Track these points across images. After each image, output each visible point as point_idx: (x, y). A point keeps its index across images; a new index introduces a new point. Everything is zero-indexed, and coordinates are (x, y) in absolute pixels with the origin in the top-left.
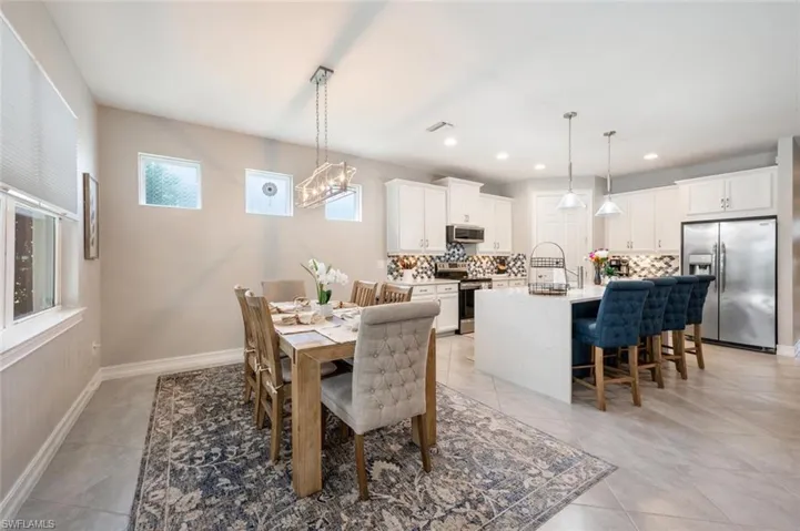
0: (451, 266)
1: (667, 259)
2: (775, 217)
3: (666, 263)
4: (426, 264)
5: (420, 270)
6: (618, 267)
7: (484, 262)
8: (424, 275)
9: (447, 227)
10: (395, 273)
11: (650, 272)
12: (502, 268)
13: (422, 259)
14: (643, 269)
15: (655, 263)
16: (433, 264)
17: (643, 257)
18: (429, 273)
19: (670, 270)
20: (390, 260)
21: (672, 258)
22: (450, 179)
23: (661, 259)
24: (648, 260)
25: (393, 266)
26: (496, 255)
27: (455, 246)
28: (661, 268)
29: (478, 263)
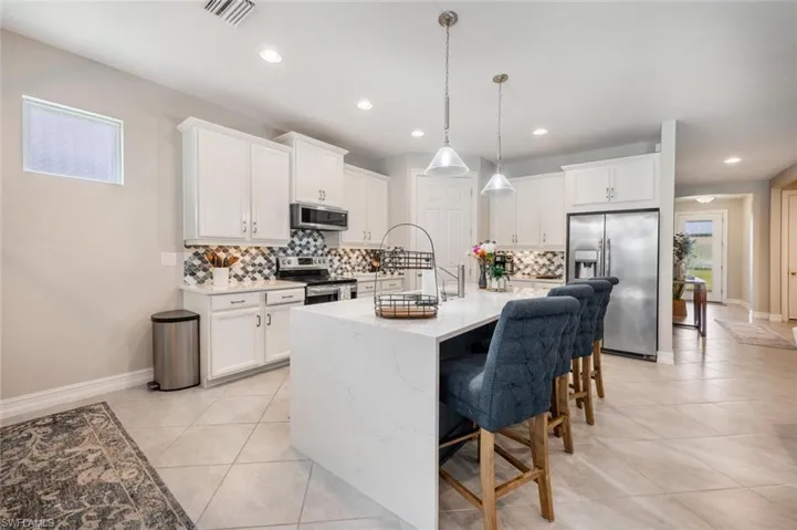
0: (302, 261)
1: (549, 255)
2: (657, 210)
3: (549, 260)
4: (260, 260)
5: (250, 269)
6: (503, 263)
7: (354, 256)
8: (257, 275)
9: (292, 206)
10: (201, 274)
11: (533, 270)
12: (375, 264)
13: (254, 251)
14: (526, 267)
15: (539, 260)
16: (273, 258)
17: (527, 252)
18: (266, 272)
19: (552, 268)
20: (188, 254)
21: (554, 254)
22: (294, 134)
23: (544, 255)
24: (532, 257)
25: (197, 262)
26: (369, 248)
27: (310, 235)
28: (544, 265)
29: (345, 258)
